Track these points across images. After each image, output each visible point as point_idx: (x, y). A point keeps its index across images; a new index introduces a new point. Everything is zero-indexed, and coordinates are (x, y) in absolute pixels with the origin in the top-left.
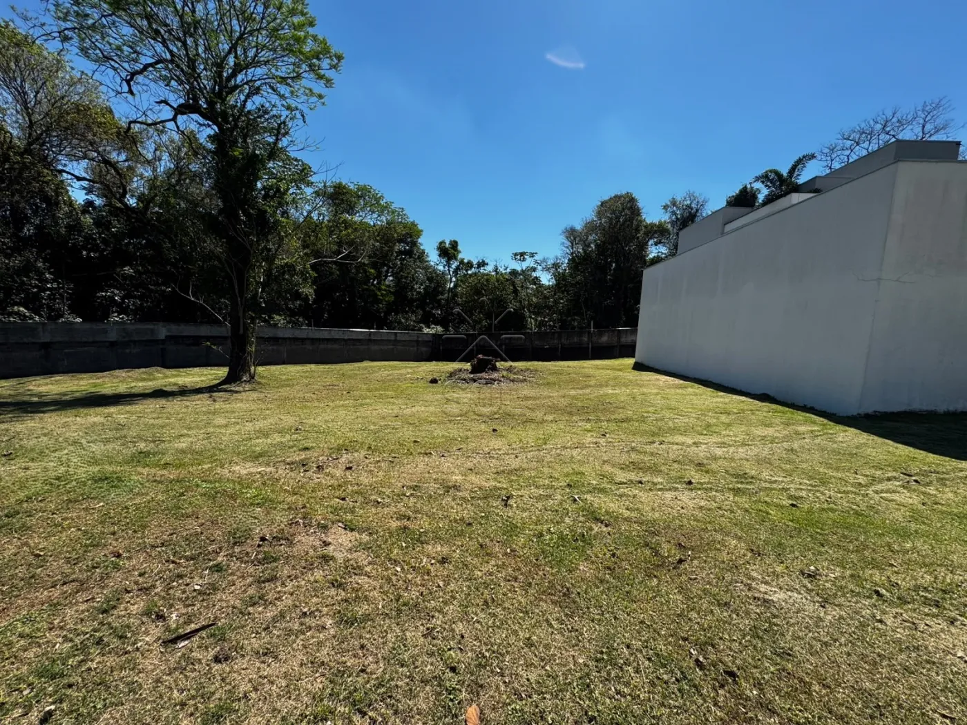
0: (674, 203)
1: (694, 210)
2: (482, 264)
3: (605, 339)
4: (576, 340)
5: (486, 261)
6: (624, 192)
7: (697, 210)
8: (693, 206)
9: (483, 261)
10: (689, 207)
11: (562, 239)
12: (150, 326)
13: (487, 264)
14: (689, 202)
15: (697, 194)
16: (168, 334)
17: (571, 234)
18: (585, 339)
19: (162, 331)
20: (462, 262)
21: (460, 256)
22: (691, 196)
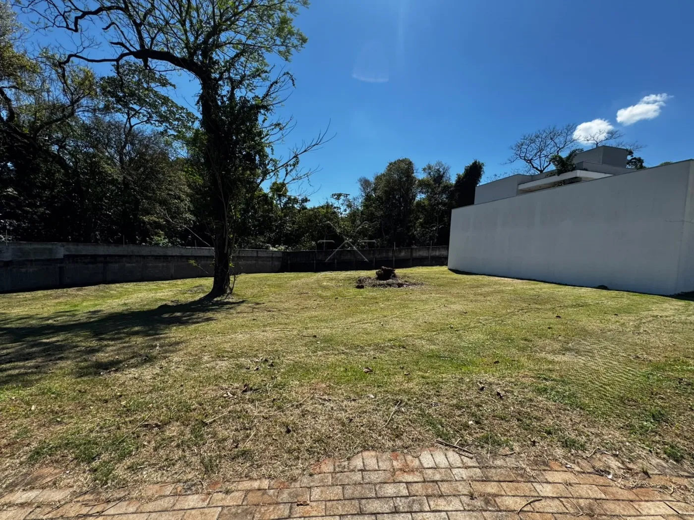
0: (430, 168)
1: (442, 173)
2: (306, 200)
3: (403, 254)
4: (384, 255)
5: (308, 198)
6: (404, 158)
7: (444, 173)
8: (441, 170)
9: (306, 199)
10: (438, 170)
11: (359, 186)
12: (49, 246)
13: (309, 200)
14: (438, 167)
15: (443, 163)
16: (67, 253)
17: (365, 183)
18: (391, 254)
19: (61, 251)
20: (289, 199)
21: (288, 194)
22: (439, 163)
